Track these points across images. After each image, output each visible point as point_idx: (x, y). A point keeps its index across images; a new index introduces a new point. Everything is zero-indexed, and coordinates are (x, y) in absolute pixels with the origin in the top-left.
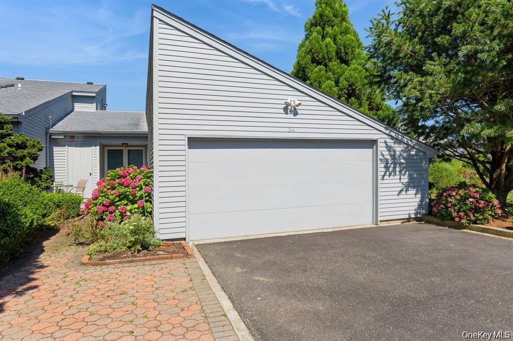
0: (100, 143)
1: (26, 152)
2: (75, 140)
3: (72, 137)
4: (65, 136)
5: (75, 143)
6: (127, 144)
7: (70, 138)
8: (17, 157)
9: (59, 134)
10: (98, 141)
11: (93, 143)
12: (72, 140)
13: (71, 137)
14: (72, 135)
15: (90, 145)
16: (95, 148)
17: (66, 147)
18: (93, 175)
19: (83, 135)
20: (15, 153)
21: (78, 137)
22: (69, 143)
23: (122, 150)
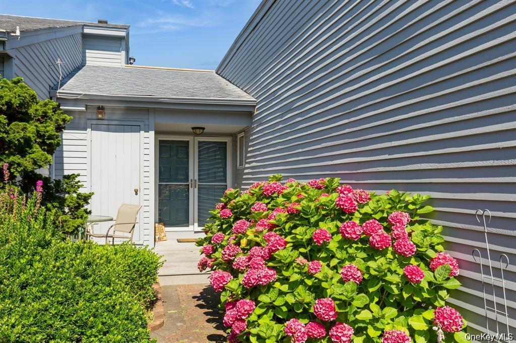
0: (156, 126)
1: (31, 129)
2: (106, 117)
3: (101, 109)
4: (86, 107)
5: (106, 122)
6: (203, 129)
7: (96, 111)
8: (10, 142)
9: (76, 101)
10: (152, 120)
11: (142, 124)
12: (100, 116)
13: (99, 108)
14: (101, 105)
15: (135, 128)
16: (147, 134)
17: (89, 130)
18: (141, 193)
19: (123, 105)
20: (7, 132)
21: (114, 109)
22: (94, 122)
23: (188, 142)
